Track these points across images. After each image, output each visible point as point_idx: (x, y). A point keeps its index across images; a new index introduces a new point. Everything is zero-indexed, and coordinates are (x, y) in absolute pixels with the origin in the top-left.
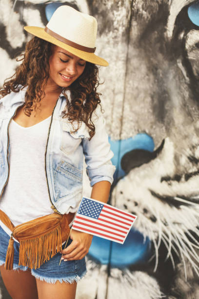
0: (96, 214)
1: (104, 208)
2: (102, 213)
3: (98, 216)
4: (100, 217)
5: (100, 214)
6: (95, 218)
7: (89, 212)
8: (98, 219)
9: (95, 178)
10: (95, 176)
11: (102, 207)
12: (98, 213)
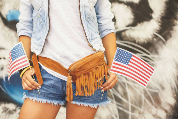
0: (126, 61)
1: (132, 57)
2: (131, 60)
3: (128, 63)
4: (129, 63)
5: (129, 61)
6: (125, 63)
7: (121, 59)
8: (128, 64)
9: (105, 31)
10: (105, 30)
11: (131, 57)
12: (128, 60)
